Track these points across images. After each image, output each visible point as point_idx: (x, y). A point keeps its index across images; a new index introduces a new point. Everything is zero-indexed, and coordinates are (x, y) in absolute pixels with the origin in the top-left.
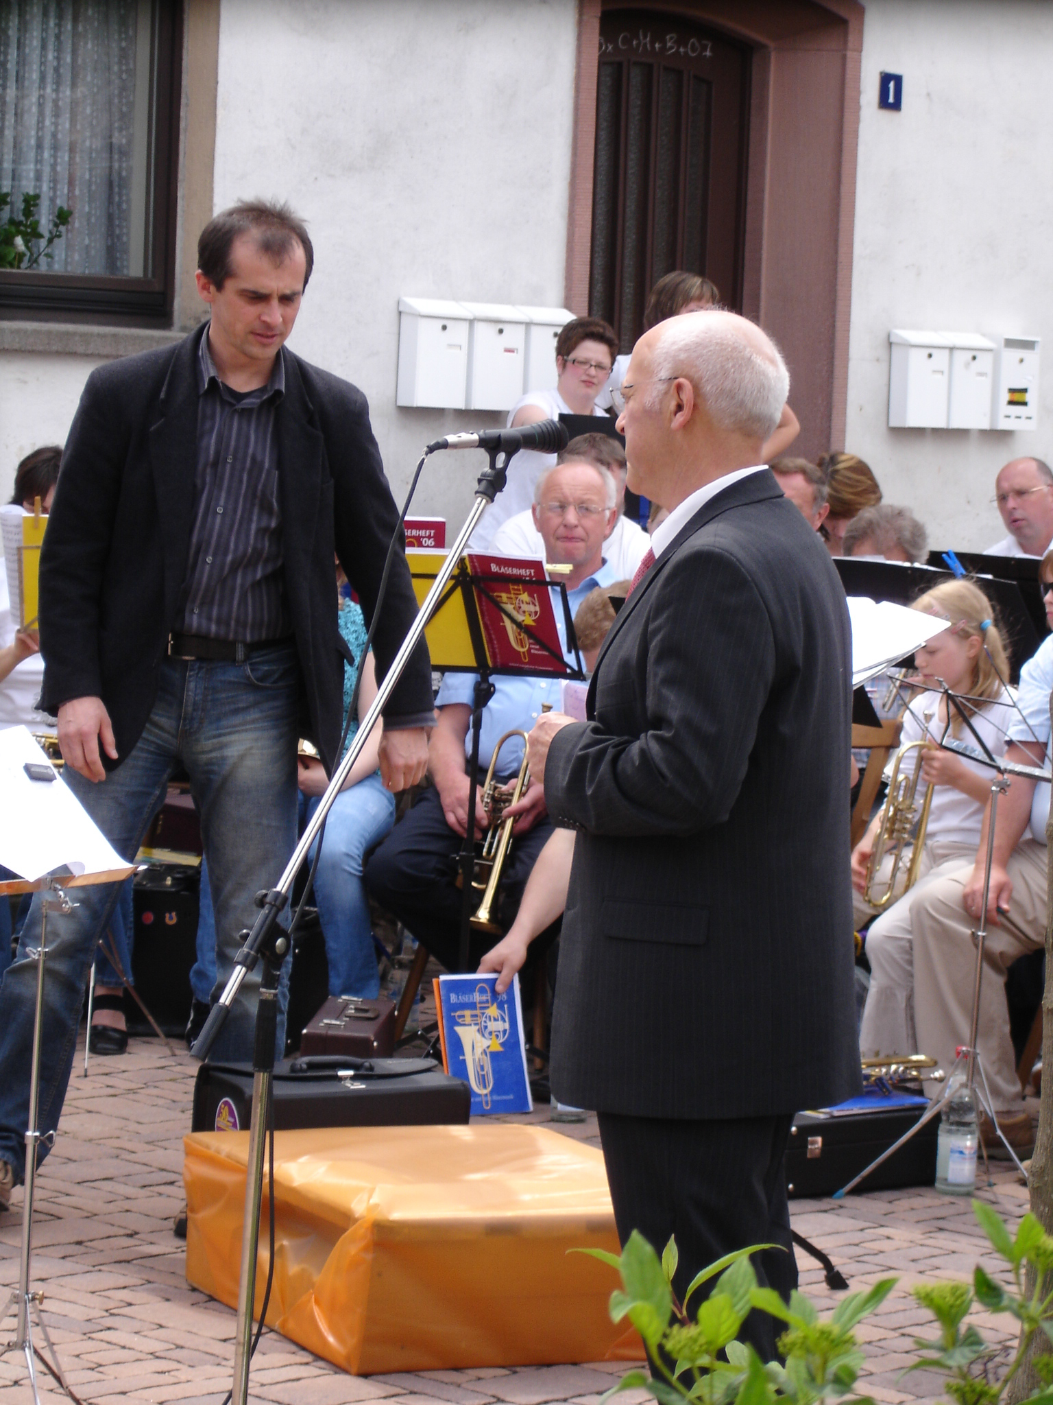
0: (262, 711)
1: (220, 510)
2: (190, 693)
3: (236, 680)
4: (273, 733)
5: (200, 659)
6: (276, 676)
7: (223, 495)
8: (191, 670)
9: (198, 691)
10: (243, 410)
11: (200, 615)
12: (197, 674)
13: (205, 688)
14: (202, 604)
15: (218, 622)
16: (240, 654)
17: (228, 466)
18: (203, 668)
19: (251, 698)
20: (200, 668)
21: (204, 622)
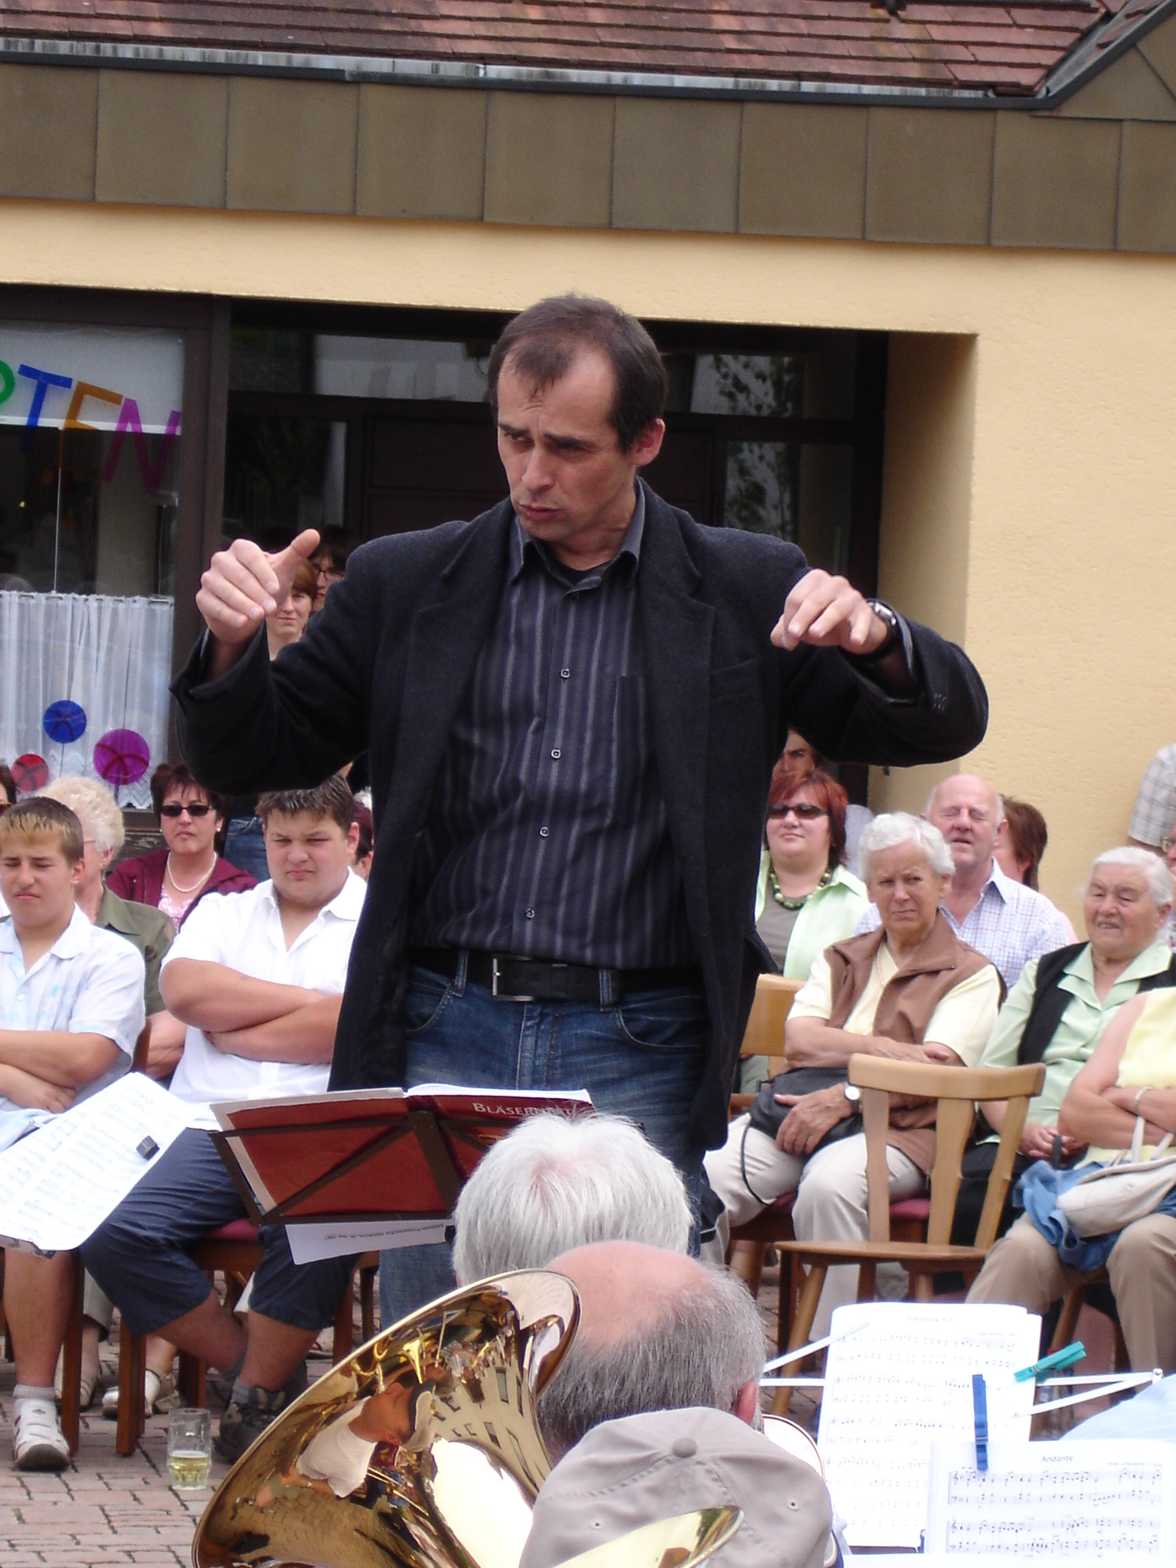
0: (644, 1087)
1: (555, 754)
2: (527, 1054)
3: (599, 1033)
4: (664, 1120)
5: (539, 1000)
6: (669, 1033)
7: (560, 732)
8: (528, 1019)
9: (539, 1051)
10: (583, 593)
11: (536, 920)
12: (539, 1024)
13: (552, 1047)
14: (538, 907)
15: (567, 933)
16: (606, 993)
17: (564, 687)
18: (547, 1015)
19: (625, 1064)
20: (543, 1016)
21: (544, 932)
